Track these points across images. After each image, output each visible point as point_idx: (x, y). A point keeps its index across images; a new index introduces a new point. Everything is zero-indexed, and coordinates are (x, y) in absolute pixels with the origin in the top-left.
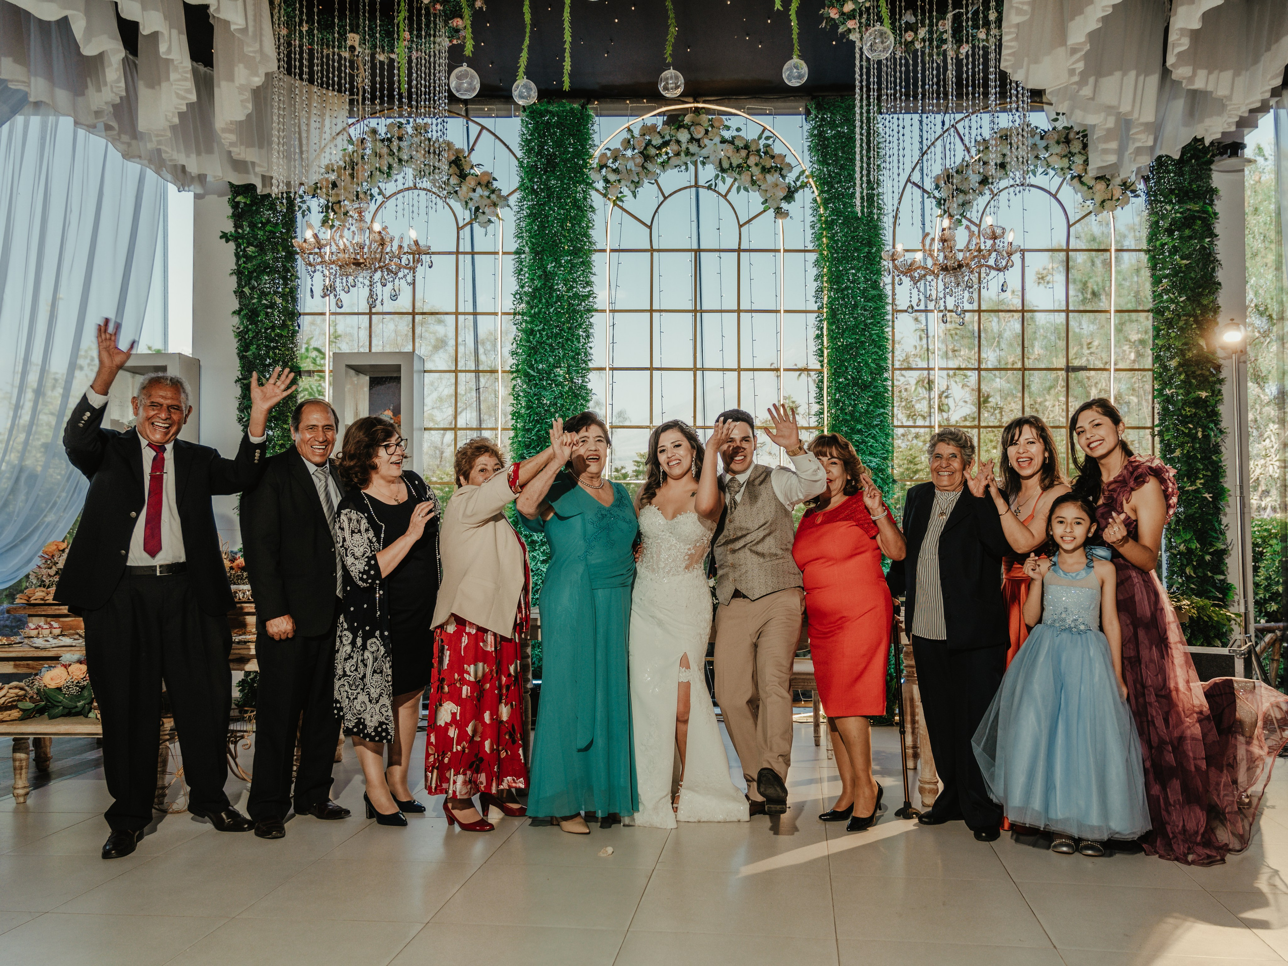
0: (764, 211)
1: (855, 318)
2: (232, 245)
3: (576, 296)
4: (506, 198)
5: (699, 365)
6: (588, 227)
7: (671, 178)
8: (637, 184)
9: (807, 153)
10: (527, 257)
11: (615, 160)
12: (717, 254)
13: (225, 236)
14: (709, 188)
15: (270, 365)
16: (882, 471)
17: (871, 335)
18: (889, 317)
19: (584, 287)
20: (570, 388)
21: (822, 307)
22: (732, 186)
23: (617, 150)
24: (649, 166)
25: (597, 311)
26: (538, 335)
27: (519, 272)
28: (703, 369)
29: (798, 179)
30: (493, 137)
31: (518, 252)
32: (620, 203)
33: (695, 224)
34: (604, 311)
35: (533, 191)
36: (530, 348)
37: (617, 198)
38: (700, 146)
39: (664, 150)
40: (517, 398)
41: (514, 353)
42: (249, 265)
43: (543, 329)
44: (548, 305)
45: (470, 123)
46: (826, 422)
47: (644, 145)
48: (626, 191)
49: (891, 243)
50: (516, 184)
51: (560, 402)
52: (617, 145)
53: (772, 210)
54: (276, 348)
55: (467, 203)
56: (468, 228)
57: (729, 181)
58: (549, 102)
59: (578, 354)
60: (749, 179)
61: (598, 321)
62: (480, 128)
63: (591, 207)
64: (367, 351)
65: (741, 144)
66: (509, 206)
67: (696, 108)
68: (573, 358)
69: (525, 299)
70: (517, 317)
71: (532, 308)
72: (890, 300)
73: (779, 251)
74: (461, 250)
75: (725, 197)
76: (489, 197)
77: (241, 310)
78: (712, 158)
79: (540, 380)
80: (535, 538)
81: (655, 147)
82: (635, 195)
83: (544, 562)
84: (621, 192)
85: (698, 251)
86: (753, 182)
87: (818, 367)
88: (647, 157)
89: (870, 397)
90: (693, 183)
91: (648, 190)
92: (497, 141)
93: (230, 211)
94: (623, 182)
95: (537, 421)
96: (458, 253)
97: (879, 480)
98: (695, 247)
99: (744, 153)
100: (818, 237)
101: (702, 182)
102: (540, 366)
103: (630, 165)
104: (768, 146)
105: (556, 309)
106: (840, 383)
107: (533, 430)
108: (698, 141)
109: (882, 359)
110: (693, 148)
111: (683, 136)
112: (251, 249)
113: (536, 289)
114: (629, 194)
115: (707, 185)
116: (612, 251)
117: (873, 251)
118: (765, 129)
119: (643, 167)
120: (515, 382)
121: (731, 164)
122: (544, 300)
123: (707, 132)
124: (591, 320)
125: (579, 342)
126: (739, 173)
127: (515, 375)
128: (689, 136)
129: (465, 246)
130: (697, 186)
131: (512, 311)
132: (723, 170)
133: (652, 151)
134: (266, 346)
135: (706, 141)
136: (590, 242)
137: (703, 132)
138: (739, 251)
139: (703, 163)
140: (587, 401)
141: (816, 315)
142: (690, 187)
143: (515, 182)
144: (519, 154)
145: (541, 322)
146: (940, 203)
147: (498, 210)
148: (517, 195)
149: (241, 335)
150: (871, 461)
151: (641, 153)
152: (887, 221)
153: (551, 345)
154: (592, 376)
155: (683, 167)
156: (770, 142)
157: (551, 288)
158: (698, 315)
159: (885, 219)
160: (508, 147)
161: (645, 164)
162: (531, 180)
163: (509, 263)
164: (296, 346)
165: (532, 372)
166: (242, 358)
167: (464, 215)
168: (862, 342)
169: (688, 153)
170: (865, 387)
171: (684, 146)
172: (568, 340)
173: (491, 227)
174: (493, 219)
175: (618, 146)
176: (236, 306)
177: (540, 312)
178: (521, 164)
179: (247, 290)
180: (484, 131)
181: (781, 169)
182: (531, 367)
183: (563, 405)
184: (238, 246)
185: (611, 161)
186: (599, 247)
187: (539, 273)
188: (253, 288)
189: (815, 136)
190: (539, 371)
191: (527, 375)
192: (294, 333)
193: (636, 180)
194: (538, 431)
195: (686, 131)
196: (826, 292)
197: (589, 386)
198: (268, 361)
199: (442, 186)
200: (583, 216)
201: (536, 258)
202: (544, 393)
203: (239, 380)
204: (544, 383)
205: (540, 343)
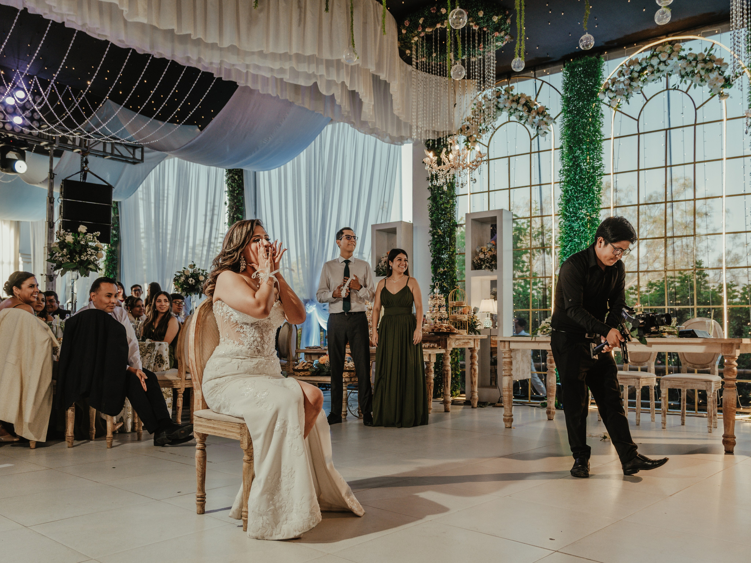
0: (712, 97)
3: (593, 167)
4: (552, 120)
5: (669, 199)
6: (599, 127)
7: (650, 88)
8: (627, 97)
10: (565, 150)
11: (613, 84)
12: (681, 129)
14: (675, 89)
15: (442, 223)
19: (597, 162)
22: (690, 85)
23: (615, 78)
24: (635, 83)
25: (605, 174)
26: (570, 193)
27: (562, 158)
30: (549, 86)
31: (562, 148)
32: (618, 109)
33: (667, 113)
34: (609, 174)
35: (570, 112)
36: (566, 200)
37: (617, 106)
38: (666, 65)
39: (644, 72)
40: (561, 228)
41: (560, 204)
43: (573, 189)
45: (537, 80)
47: (629, 73)
48: (622, 101)
50: (560, 110)
51: (582, 229)
52: (615, 75)
53: (717, 96)
54: (445, 214)
55: (532, 125)
56: (536, 138)
57: (688, 82)
58: (578, 59)
59: (593, 201)
60: (699, 78)
61: (606, 180)
62: (541, 82)
63: (601, 114)
64: (487, 210)
65: (692, 58)
66: (556, 123)
67: (667, 41)
68: (590, 203)
69: (565, 173)
70: (563, 184)
71: (567, 177)
73: (723, 120)
74: (533, 151)
75: (686, 93)
76: (542, 120)
77: (431, 198)
78: (674, 71)
79: (572, 217)
81: (637, 72)
82: (627, 102)
84: (619, 102)
85: (667, 130)
86: (702, 80)
88: (632, 79)
90: (665, 88)
91: (636, 98)
92: (551, 87)
94: (618, 98)
95: (570, 241)
96: (531, 153)
98: (667, 127)
99: (694, 63)
101: (670, 87)
102: (571, 210)
103: (622, 86)
105: (580, 177)
108: (664, 62)
110: (662, 67)
111: (655, 62)
113: (570, 167)
115: (673, 87)
116: (615, 138)
119: (630, 85)
120: (561, 220)
121: (686, 71)
122: (573, 173)
123: (669, 56)
124: (602, 180)
125: (594, 194)
126: (693, 76)
127: (561, 216)
128: (658, 60)
129: (535, 149)
130: (668, 89)
131: (559, 181)
132: (682, 77)
133: (636, 75)
134: (441, 214)
135: (668, 62)
136: (600, 135)
137: (666, 57)
138: (695, 125)
139: (670, 75)
142: (663, 91)
144: (562, 92)
145: (572, 185)
147: (550, 127)
148: (562, 115)
149: (431, 210)
151: (629, 77)
153: (577, 197)
155: (658, 80)
156: (712, 52)
158: (668, 169)
160: (556, 90)
161: (632, 83)
162: (568, 106)
163: (558, 154)
164: (455, 212)
165: (567, 213)
166: (431, 220)
167: (533, 132)
169: (659, 71)
171: (656, 67)
172: (586, 193)
173: (547, 135)
174: (547, 131)
177: (571, 179)
178: (563, 96)
180: (544, 83)
181: (720, 68)
182: (567, 211)
183: (584, 230)
185: (611, 85)
186: (606, 137)
187: (571, 158)
190: (570, 213)
191: (566, 216)
192: (453, 205)
193: (627, 93)
194: (571, 246)
195: (656, 58)
198: (442, 221)
199: (521, 118)
200: (596, 121)
201: (570, 148)
202: (573, 224)
203: (430, 232)
204: (573, 219)
205: (571, 196)
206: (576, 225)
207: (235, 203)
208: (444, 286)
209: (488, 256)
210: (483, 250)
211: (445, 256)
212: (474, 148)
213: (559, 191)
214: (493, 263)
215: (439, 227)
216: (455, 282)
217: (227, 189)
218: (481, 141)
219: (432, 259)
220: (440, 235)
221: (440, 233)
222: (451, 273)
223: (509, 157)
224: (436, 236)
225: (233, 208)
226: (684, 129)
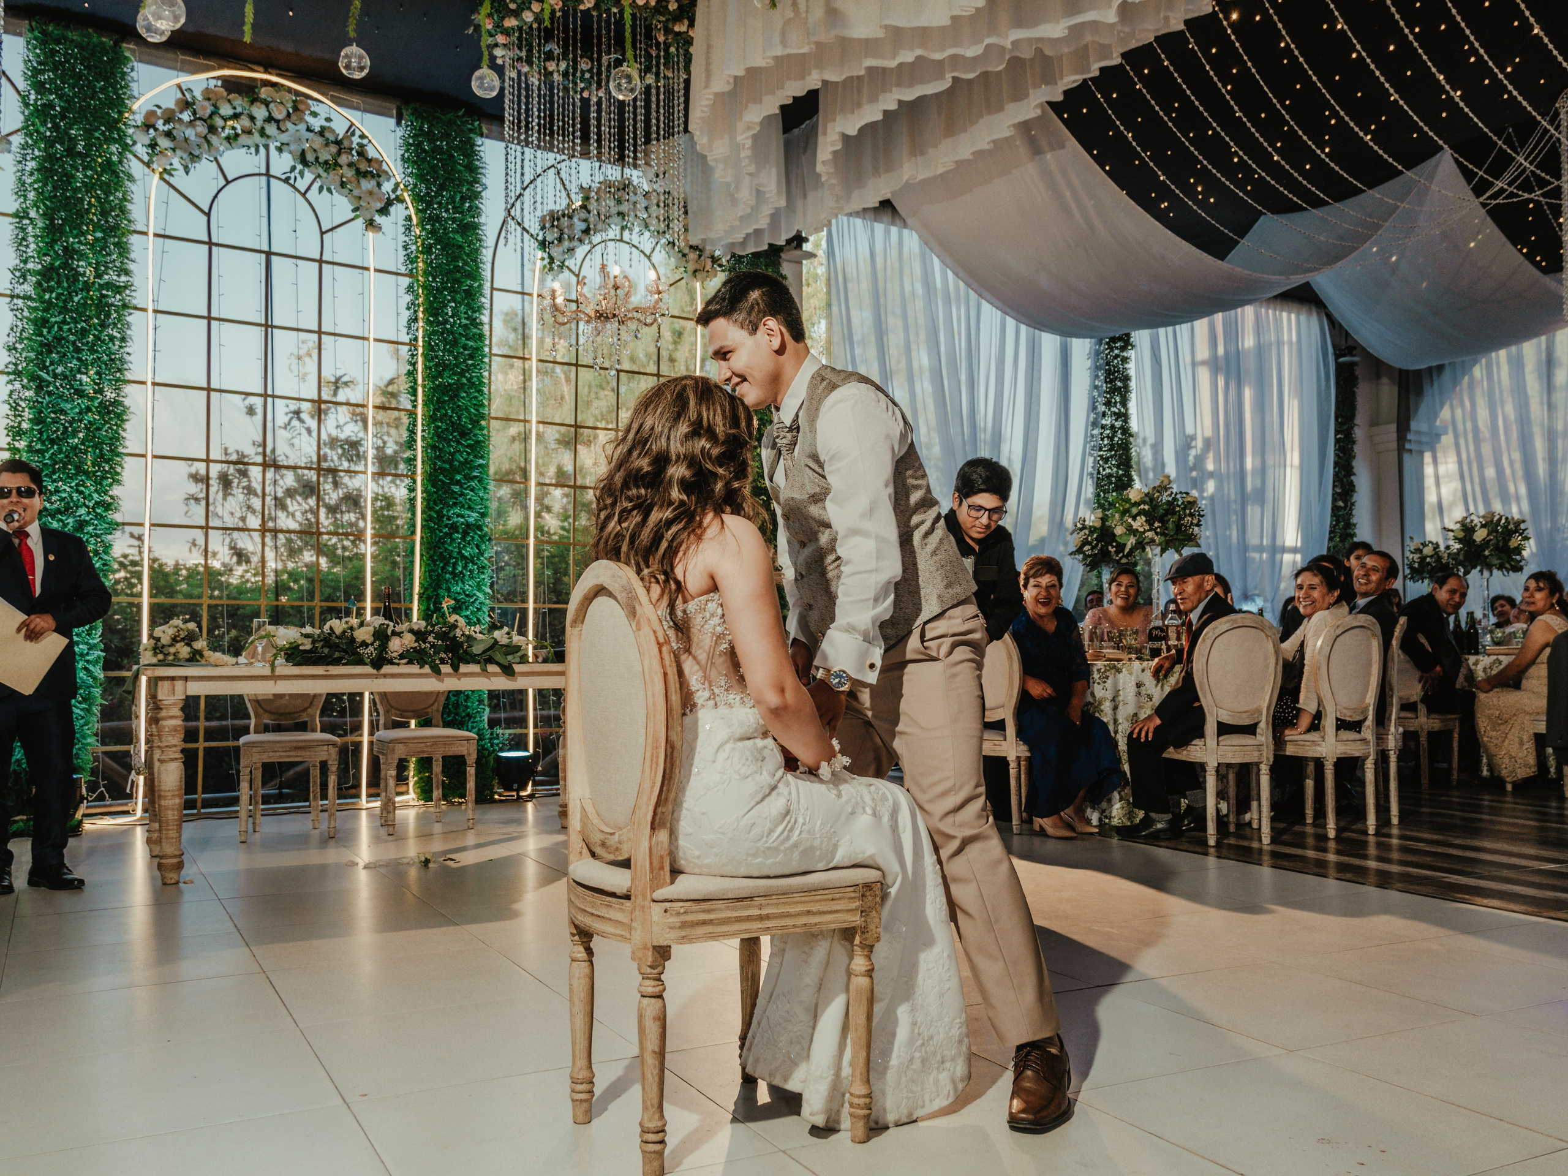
0: (352, 219)
1: (456, 358)
3: (109, 285)
5: (269, 392)
6: (126, 200)
7: (237, 160)
8: (195, 158)
9: (399, 163)
10: (34, 225)
11: (167, 121)
12: (294, 260)
14: (284, 180)
17: (472, 377)
18: (486, 360)
19: (119, 276)
20: (101, 402)
21: (416, 339)
22: (313, 183)
23: (172, 111)
24: (214, 139)
25: (136, 308)
26: (55, 329)
27: (20, 241)
28: (273, 396)
29: (393, 191)
31: (18, 216)
32: (166, 176)
33: (265, 221)
34: (144, 310)
36: (41, 344)
37: (165, 170)
38: (279, 128)
39: (230, 123)
40: (17, 407)
41: (12, 348)
43: (67, 321)
44: (71, 291)
46: (419, 470)
47: (208, 112)
48: (178, 163)
49: (489, 278)
51: (89, 418)
52: (170, 103)
53: (360, 220)
57: (309, 176)
58: (68, 28)
59: (112, 359)
60: (338, 179)
61: (138, 322)
63: (130, 175)
65: (332, 138)
67: (270, 81)
68: (107, 364)
69: (32, 279)
71: (45, 291)
72: (487, 342)
73: (367, 269)
75: (304, 195)
78: (293, 147)
79: (60, 387)
81: (222, 117)
82: (187, 170)
84: (171, 164)
85: (269, 254)
86: (343, 185)
87: (409, 407)
88: (212, 129)
89: (469, 446)
90: (263, 171)
91: (205, 168)
94: (178, 152)
98: (266, 248)
99: (334, 149)
100: (411, 260)
101: (275, 172)
103: (190, 133)
104: (361, 146)
106: (439, 427)
107: (47, 451)
108: (277, 122)
109: (480, 405)
110: (271, 129)
111: (260, 112)
114: (181, 168)
115: (283, 177)
116: (156, 235)
117: (476, 285)
118: (352, 124)
119: (205, 138)
120: (11, 387)
121: (317, 159)
122: (64, 285)
123: (289, 115)
124: (128, 319)
125: (113, 345)
126: (325, 171)
127: (12, 377)
128: (267, 114)
130: (268, 174)
132: (304, 163)
133: (219, 122)
135: (288, 125)
136: (128, 220)
137: (284, 113)
138: (321, 261)
139: (280, 150)
140: (123, 421)
141: (407, 348)
142: (260, 175)
144: (24, 89)
145: (60, 312)
146: (543, 245)
148: (18, 139)
151: (205, 121)
152: (487, 254)
153: (75, 343)
154: (128, 389)
155: (253, 150)
156: (364, 142)
158: (269, 330)
159: (484, 251)
161: (210, 136)
162: (42, 124)
165: (47, 375)
168: (463, 385)
169: (262, 133)
171: (259, 123)
175: (172, 106)
178: (24, 98)
181: (377, 176)
182: (44, 368)
185: (161, 122)
186: (140, 227)
189: (411, 145)
190: (55, 376)
191: (34, 379)
193: (196, 153)
195: (263, 107)
196: (421, 324)
197: (127, 402)
202: (64, 404)
204: (62, 392)
205: (59, 339)
206: (70, 408)
226: (299, 262)
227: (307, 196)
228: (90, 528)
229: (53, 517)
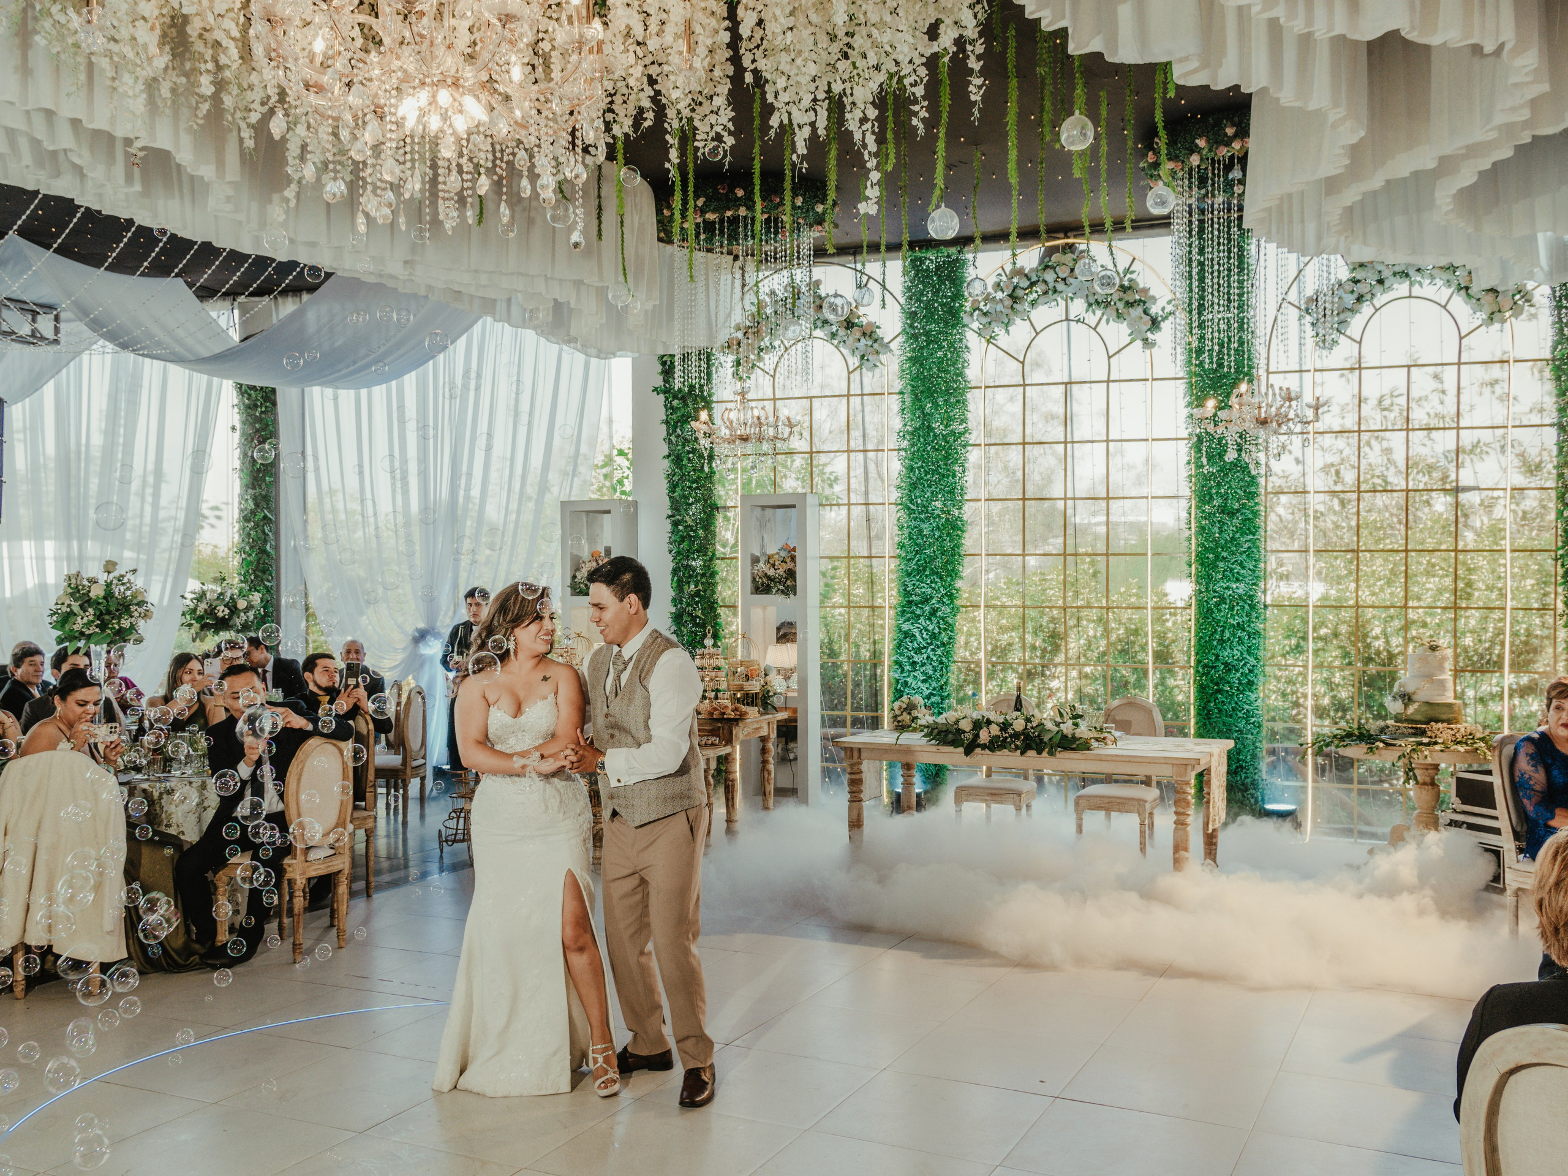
0: (1132, 342)
2: (662, 397)
3: (953, 433)
4: (886, 346)
5: (1070, 495)
6: (963, 367)
7: (1043, 314)
8: (1007, 325)
10: (908, 399)
11: (987, 303)
12: (1087, 386)
13: (655, 389)
14: (1078, 321)
15: (693, 504)
16: (1251, 597)
19: (960, 425)
20: (947, 520)
21: (1191, 435)
22: (1100, 319)
23: (988, 293)
24: (1019, 305)
25: (972, 446)
26: (917, 472)
27: (902, 411)
29: (1163, 309)
30: (879, 286)
31: (901, 393)
32: (992, 341)
33: (1066, 357)
34: (978, 446)
35: (915, 337)
36: (911, 484)
37: (992, 336)
38: (1066, 284)
39: (1032, 290)
40: (901, 528)
41: (898, 487)
42: (674, 417)
43: (922, 467)
44: (926, 444)
45: (859, 274)
47: (1011, 288)
48: (999, 330)
50: (899, 330)
51: (937, 534)
53: (1139, 341)
54: (697, 488)
55: (853, 351)
56: (858, 371)
57: (1099, 313)
58: (928, 249)
59: (954, 488)
60: (1115, 312)
61: (974, 456)
62: (867, 279)
63: (966, 347)
64: (772, 491)
66: (891, 350)
67: (1067, 244)
68: (950, 492)
69: (908, 437)
70: (903, 453)
71: (912, 445)
73: (1147, 380)
74: (852, 393)
75: (1095, 329)
76: (870, 345)
77: (669, 456)
78: (1079, 295)
79: (920, 513)
80: (916, 659)
81: (1023, 288)
82: (1007, 331)
83: (924, 681)
84: (994, 332)
85: (1066, 384)
86: (1120, 316)
88: (1015, 299)
89: (1236, 524)
90: (1064, 318)
91: (1020, 330)
93: (660, 368)
94: (993, 324)
95: (917, 552)
96: (848, 395)
97: (1247, 607)
98: (1066, 380)
100: (1187, 365)
101: (1072, 317)
102: (919, 501)
103: (999, 307)
104: (1131, 280)
108: (1064, 280)
109: (1249, 485)
110: (1060, 286)
111: (1050, 276)
112: (675, 403)
113: (916, 429)
114: (1003, 331)
115: (1077, 318)
116: (987, 387)
118: (1134, 258)
119: (1013, 307)
120: (899, 514)
121: (1097, 299)
122: (923, 438)
123: (1073, 270)
124: (966, 455)
125: (954, 476)
126: (1106, 307)
127: (900, 507)
128: (1055, 276)
129: (855, 389)
130: (1067, 320)
131: (897, 448)
132: (1090, 305)
133: (1020, 293)
134: (690, 487)
135: (1070, 280)
136: (965, 381)
137: (1068, 271)
138: (1108, 381)
139: (1072, 299)
140: (963, 531)
141: (1185, 443)
142: (1062, 321)
143: (898, 327)
144: (902, 301)
145: (919, 460)
147: (883, 357)
148: (900, 339)
149: (670, 476)
150: (1237, 588)
151: (1010, 296)
153: (928, 481)
154: (967, 507)
155: (1053, 303)
156: (1133, 276)
157: (929, 427)
158: (1069, 446)
160: (893, 295)
161: (1014, 305)
162: (911, 326)
163: (894, 403)
164: (714, 486)
165: (911, 505)
166: (670, 497)
167: (854, 362)
169: (1055, 291)
170: (1232, 514)
171: (1051, 285)
172: (943, 476)
173: (877, 370)
174: (878, 364)
175: (989, 290)
176: (666, 452)
177: (918, 450)
178: (902, 308)
179: (673, 438)
180: (871, 281)
181: (1144, 303)
182: (911, 501)
184: (667, 399)
185: (982, 303)
186: (973, 384)
187: (918, 413)
188: (678, 436)
189: (1182, 262)
190: (918, 505)
191: (909, 508)
192: (712, 474)
193: (1007, 319)
195: (1052, 271)
197: (965, 519)
198: (691, 500)
199: (834, 335)
200: (959, 356)
201: (917, 399)
202: (923, 526)
203: (669, 517)
204: (923, 516)
205: (919, 479)
206: (926, 529)
207: (257, 431)
208: (698, 617)
209: (781, 572)
210: (771, 561)
211: (697, 563)
212: (749, 378)
213: (895, 466)
214: (789, 583)
215: (686, 510)
216: (716, 609)
217: (236, 401)
218: (761, 365)
219: (671, 565)
220: (689, 526)
221: (690, 522)
222: (708, 593)
223: (811, 398)
224: (681, 528)
225: (252, 440)
226: (1093, 385)
227: (1098, 329)
228: (939, 614)
229: (917, 606)
